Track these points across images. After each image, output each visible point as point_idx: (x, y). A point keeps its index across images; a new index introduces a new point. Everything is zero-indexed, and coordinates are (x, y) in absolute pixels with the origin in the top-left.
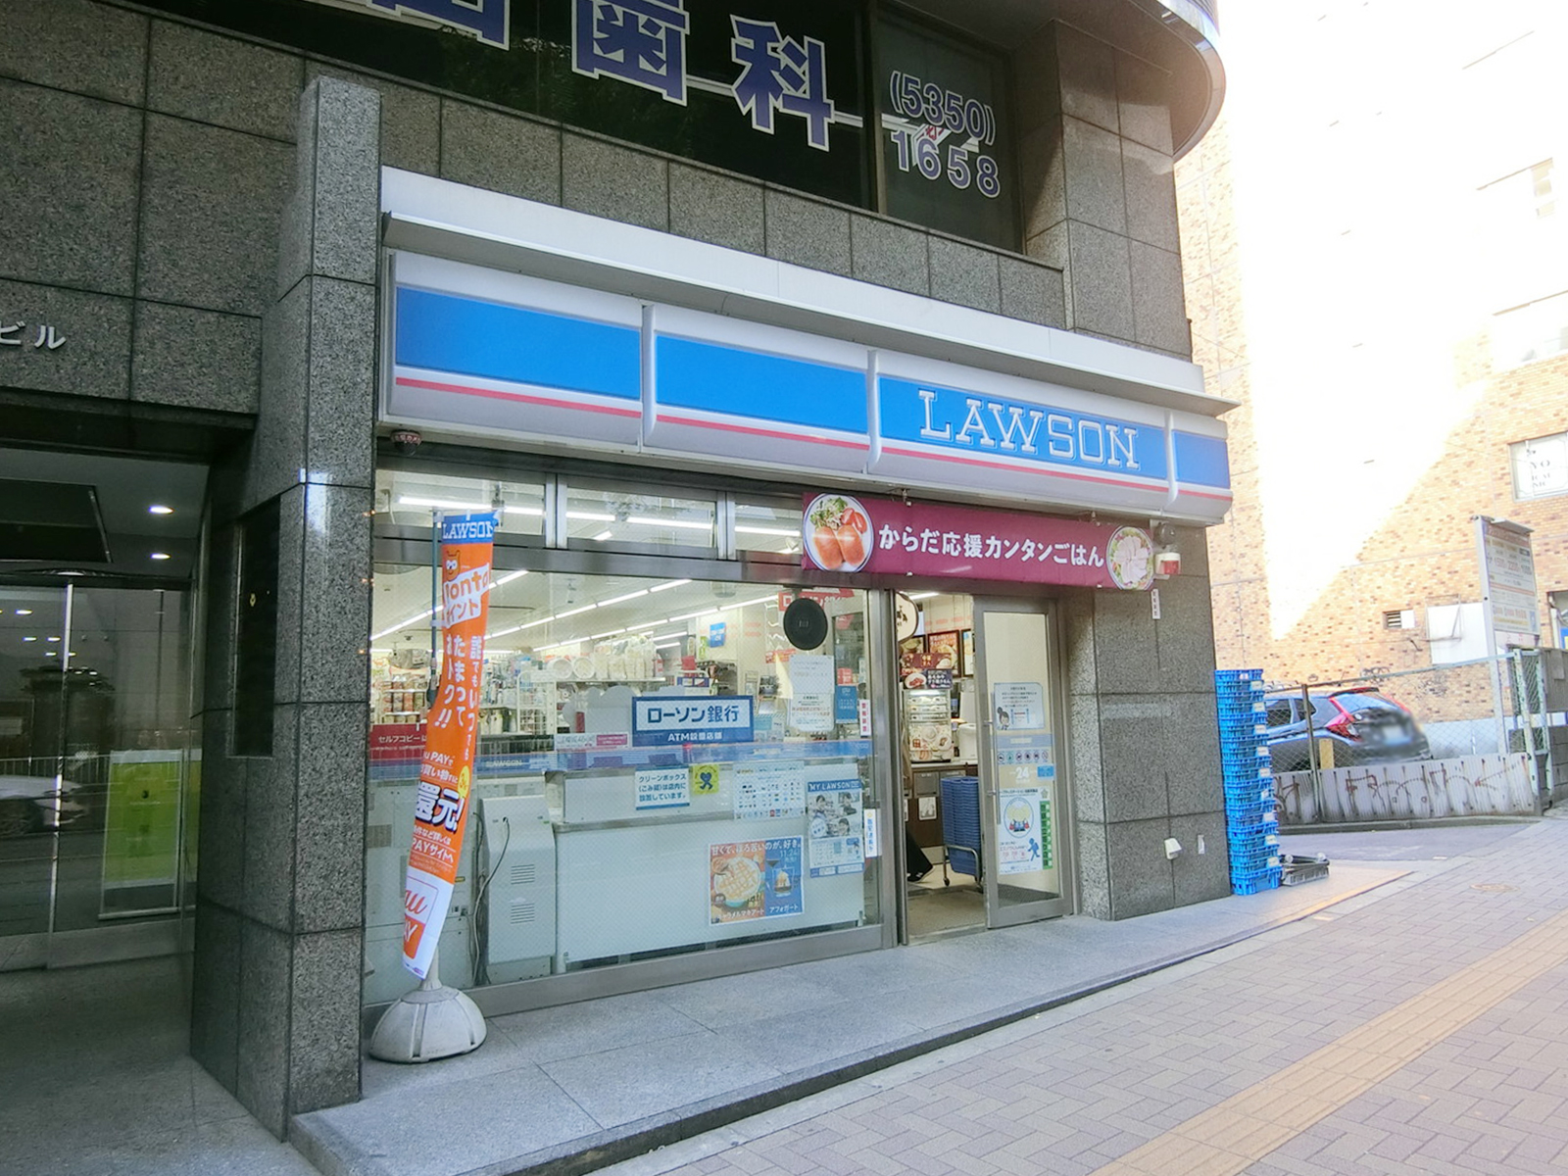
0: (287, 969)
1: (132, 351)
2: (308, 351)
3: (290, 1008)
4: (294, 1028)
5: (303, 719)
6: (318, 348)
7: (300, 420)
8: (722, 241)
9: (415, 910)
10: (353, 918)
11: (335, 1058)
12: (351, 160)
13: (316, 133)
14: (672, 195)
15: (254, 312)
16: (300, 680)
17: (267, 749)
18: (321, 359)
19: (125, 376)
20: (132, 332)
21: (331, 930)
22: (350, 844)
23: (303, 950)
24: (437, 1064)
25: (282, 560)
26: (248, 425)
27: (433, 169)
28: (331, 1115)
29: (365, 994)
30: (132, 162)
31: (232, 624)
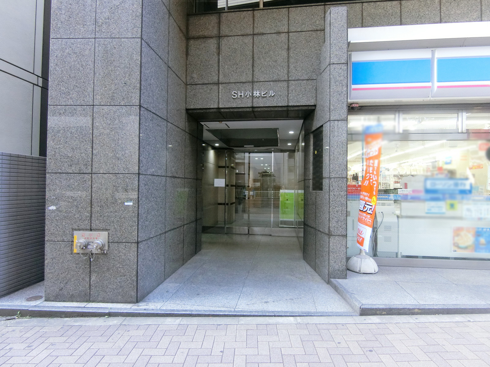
0: (328, 243)
1: (288, 94)
2: (330, 85)
3: (329, 253)
4: (330, 258)
5: (331, 182)
6: (333, 83)
7: (328, 104)
8: (462, 21)
9: (361, 234)
10: (344, 233)
11: (340, 267)
12: (339, 29)
13: (330, 25)
14: (442, 10)
15: (314, 78)
16: (330, 172)
17: (321, 189)
18: (333, 87)
19: (287, 100)
20: (288, 89)
21: (338, 235)
22: (343, 214)
23: (332, 239)
24: (365, 274)
25: (324, 141)
26: (313, 108)
27: (360, 25)
28: (340, 281)
29: (347, 253)
30: (286, 47)
31: (311, 158)
